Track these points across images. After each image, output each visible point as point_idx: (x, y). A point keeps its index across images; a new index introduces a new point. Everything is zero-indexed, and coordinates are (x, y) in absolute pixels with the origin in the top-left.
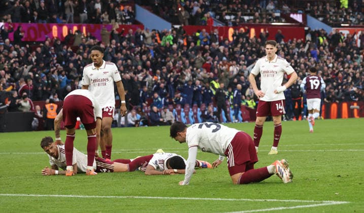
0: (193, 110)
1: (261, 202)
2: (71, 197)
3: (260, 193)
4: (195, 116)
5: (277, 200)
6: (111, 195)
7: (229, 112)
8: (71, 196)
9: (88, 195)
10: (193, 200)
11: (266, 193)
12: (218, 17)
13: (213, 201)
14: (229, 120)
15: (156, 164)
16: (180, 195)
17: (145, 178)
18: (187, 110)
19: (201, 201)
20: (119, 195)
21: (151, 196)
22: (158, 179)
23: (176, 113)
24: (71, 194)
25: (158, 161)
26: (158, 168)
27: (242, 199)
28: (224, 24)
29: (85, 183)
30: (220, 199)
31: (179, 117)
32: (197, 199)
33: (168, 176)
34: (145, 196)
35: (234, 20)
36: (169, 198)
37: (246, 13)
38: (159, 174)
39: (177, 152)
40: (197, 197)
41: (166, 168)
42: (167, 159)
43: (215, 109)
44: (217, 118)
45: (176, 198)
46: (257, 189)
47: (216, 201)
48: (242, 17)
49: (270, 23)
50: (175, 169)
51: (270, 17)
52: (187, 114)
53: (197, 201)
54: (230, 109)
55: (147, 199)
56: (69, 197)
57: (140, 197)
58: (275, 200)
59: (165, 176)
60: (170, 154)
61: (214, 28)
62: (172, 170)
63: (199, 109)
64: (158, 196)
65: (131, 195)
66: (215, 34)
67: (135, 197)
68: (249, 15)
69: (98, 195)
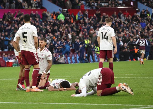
0: (74, 56)
1: (113, 106)
2: (9, 104)
3: (112, 101)
4: (75, 59)
5: (122, 105)
6: (30, 102)
7: (94, 57)
8: (8, 103)
9: (18, 102)
10: (75, 105)
11: (115, 101)
12: (88, 4)
13: (86, 105)
14: (94, 61)
15: (54, 85)
16: (68, 102)
17: (49, 93)
18: (71, 56)
19: (79, 105)
20: (34, 102)
21: (52, 102)
22: (55, 93)
23: (65, 57)
24: (8, 101)
25: (55, 84)
26: (55, 87)
27: (102, 104)
28: (91, 8)
29: (16, 96)
30: (90, 104)
31: (67, 59)
32: (77, 104)
33: (61, 92)
34: (49, 102)
35: (97, 6)
36: (62, 103)
37: (103, 1)
38: (56, 91)
39: (66, 78)
40: (77, 103)
41: (59, 88)
43: (86, 55)
44: (88, 60)
45: (65, 104)
46: (110, 99)
47: (88, 105)
48: (101, 4)
49: (116, 7)
50: (65, 87)
51: (116, 4)
52: (71, 58)
53: (77, 105)
54: (94, 55)
55: (50, 104)
56: (7, 104)
57: (46, 103)
58: (121, 105)
59: (59, 92)
60: (62, 80)
61: (85, 10)
62: (63, 89)
63: (77, 55)
64: (56, 102)
65: (41, 102)
66: (86, 13)
67: (43, 103)
68: (105, 3)
69: (23, 102)
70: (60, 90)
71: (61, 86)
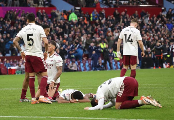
0: (88, 62)
2: (11, 118)
3: (133, 115)
4: (90, 66)
6: (36, 116)
7: (112, 63)
8: (10, 116)
9: (21, 116)
11: (137, 115)
12: (104, 2)
14: (111, 68)
15: (64, 96)
16: (81, 116)
17: (58, 105)
18: (84, 62)
20: (41, 116)
21: (62, 116)
22: (66, 106)
23: (77, 64)
24: (10, 115)
25: (66, 95)
26: (66, 99)
28: (108, 6)
29: (19, 109)
31: (79, 66)
32: (91, 118)
33: (72, 104)
34: (58, 116)
35: (115, 4)
36: (73, 118)
38: (67, 103)
39: (78, 88)
41: (71, 99)
42: (71, 94)
43: (103, 61)
44: (104, 67)
45: (78, 118)
46: (131, 113)
49: (138, 5)
50: (77, 99)
52: (84, 65)
54: (112, 61)
56: (9, 117)
57: (54, 117)
59: (71, 104)
60: (73, 90)
61: (101, 9)
62: (74, 100)
64: (66, 116)
65: (49, 116)
66: (103, 12)
67: (51, 117)
69: (27, 116)
70: (71, 103)
71: (72, 97)
